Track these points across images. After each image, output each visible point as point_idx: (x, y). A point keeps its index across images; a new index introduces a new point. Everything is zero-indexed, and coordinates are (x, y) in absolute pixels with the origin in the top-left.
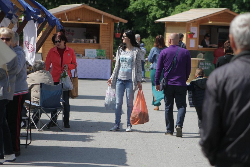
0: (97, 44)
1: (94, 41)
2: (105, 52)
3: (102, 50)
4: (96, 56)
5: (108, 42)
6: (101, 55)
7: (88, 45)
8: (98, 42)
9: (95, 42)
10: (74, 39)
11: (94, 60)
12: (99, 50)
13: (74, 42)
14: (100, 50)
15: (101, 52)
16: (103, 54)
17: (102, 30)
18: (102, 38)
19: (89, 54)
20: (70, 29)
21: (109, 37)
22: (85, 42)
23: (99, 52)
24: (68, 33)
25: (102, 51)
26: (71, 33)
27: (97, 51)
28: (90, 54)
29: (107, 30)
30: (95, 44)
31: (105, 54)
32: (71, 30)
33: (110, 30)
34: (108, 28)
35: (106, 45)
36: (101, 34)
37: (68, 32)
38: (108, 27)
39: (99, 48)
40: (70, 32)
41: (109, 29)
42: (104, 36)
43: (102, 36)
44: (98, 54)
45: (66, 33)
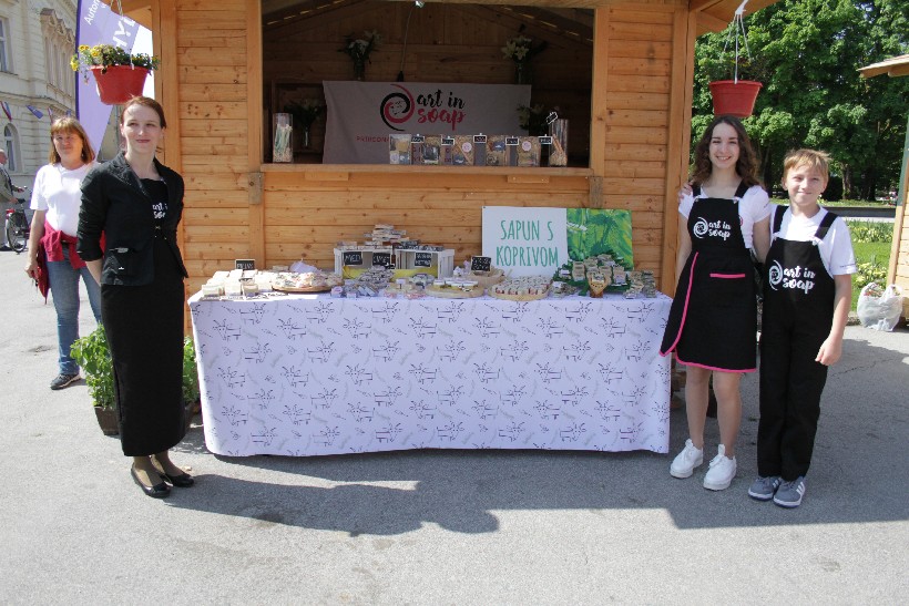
0: (571, 171)
1: (546, 152)
2: (627, 225)
3: (608, 212)
4: (564, 258)
5: (655, 153)
6: (601, 251)
7: (505, 177)
8: (579, 156)
9: (560, 157)
10: (403, 140)
11: (533, 304)
12: (585, 214)
13: (402, 163)
14: (595, 213)
15: (600, 229)
16: (612, 241)
17: (611, 72)
18: (608, 128)
19: (511, 242)
21: (660, 118)
22: (480, 157)
23: (583, 228)
24: (430, 115)
25: (606, 221)
26: (444, 112)
27: (569, 218)
28: (520, 242)
29: (651, 74)
30: (557, 171)
31: (629, 243)
33: (669, 75)
34: (652, 59)
35: (636, 177)
36: (599, 103)
38: (652, 50)
39: (586, 198)
41: (660, 66)
42: (624, 113)
43: (611, 113)
44: (576, 242)
45: (416, 116)
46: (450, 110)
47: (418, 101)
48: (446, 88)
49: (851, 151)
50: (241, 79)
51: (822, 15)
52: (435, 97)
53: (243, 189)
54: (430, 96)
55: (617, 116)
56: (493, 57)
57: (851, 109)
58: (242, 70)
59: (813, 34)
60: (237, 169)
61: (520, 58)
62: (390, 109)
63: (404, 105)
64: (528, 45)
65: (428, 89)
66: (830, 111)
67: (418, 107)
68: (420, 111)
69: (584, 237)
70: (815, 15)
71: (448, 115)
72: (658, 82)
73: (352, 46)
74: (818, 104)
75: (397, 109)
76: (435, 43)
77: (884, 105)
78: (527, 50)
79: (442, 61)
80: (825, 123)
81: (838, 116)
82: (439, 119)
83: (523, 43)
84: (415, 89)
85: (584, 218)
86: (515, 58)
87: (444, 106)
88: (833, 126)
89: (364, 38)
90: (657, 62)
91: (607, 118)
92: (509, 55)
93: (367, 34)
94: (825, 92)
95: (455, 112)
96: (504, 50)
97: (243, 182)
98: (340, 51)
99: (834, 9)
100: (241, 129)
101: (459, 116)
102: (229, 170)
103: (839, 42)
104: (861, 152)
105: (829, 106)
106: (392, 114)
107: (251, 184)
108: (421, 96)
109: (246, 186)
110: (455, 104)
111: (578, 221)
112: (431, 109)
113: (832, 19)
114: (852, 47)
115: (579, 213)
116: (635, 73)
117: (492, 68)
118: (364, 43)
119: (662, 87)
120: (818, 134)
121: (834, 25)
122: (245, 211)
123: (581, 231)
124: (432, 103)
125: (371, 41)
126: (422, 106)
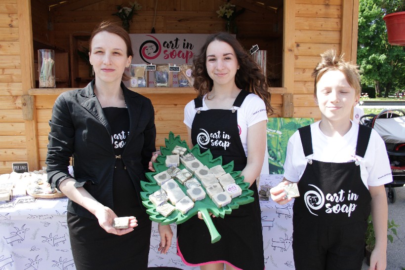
3: (297, 120)
12: (280, 122)
14: (287, 121)
17: (298, 16)
18: (296, 57)
20: (177, 40)
23: (279, 132)
24: (172, 54)
25: (296, 127)
26: (180, 52)
27: (269, 125)
29: (326, 17)
32: (180, 43)
33: (341, 17)
36: (289, 41)
37: (170, 50)
39: (281, 110)
40: (177, 51)
41: (334, 11)
42: (308, 45)
43: (298, 46)
44: (274, 144)
45: (162, 55)
46: (184, 51)
47: (164, 45)
48: (181, 37)
49: (380, 75)
50: (14, 23)
51: (365, 13)
52: (174, 43)
53: (20, 108)
54: (171, 42)
55: (303, 48)
56: (211, 18)
57: (379, 56)
58: (14, 17)
59: (363, 22)
60: (14, 93)
61: (228, 17)
62: (146, 51)
63: (155, 48)
64: (234, 9)
65: (169, 37)
66: (370, 57)
67: (163, 49)
68: (165, 51)
69: (280, 140)
70: (362, 13)
71: (183, 54)
72: (333, 23)
73: (121, 11)
74: (364, 54)
75: (150, 50)
76: (175, 10)
77: (395, 54)
78: (233, 11)
79: (179, 21)
80: (368, 63)
81: (374, 60)
82: (177, 56)
83: (231, 8)
84: (161, 38)
85: (279, 125)
86: (225, 17)
87: (181, 48)
88: (372, 64)
89: (130, 7)
90: (332, 7)
91: (295, 49)
92: (221, 15)
93: (131, 4)
94: (368, 48)
95: (187, 52)
96: (218, 12)
97: (19, 102)
98: (113, 15)
99: (371, 10)
100: (17, 62)
101: (190, 54)
102: (8, 94)
103: (374, 26)
104: (385, 76)
105: (369, 55)
106: (147, 54)
107: (24, 104)
108: (165, 42)
109: (20, 106)
110: (187, 47)
111: (275, 127)
112: (172, 50)
113: (370, 15)
114: (380, 28)
115: (276, 121)
116: (315, 16)
117: (211, 25)
118: (129, 10)
119: (335, 26)
120: (365, 68)
121: (372, 18)
122: (23, 125)
123: (277, 135)
124: (172, 47)
125: (133, 9)
126: (166, 48)
